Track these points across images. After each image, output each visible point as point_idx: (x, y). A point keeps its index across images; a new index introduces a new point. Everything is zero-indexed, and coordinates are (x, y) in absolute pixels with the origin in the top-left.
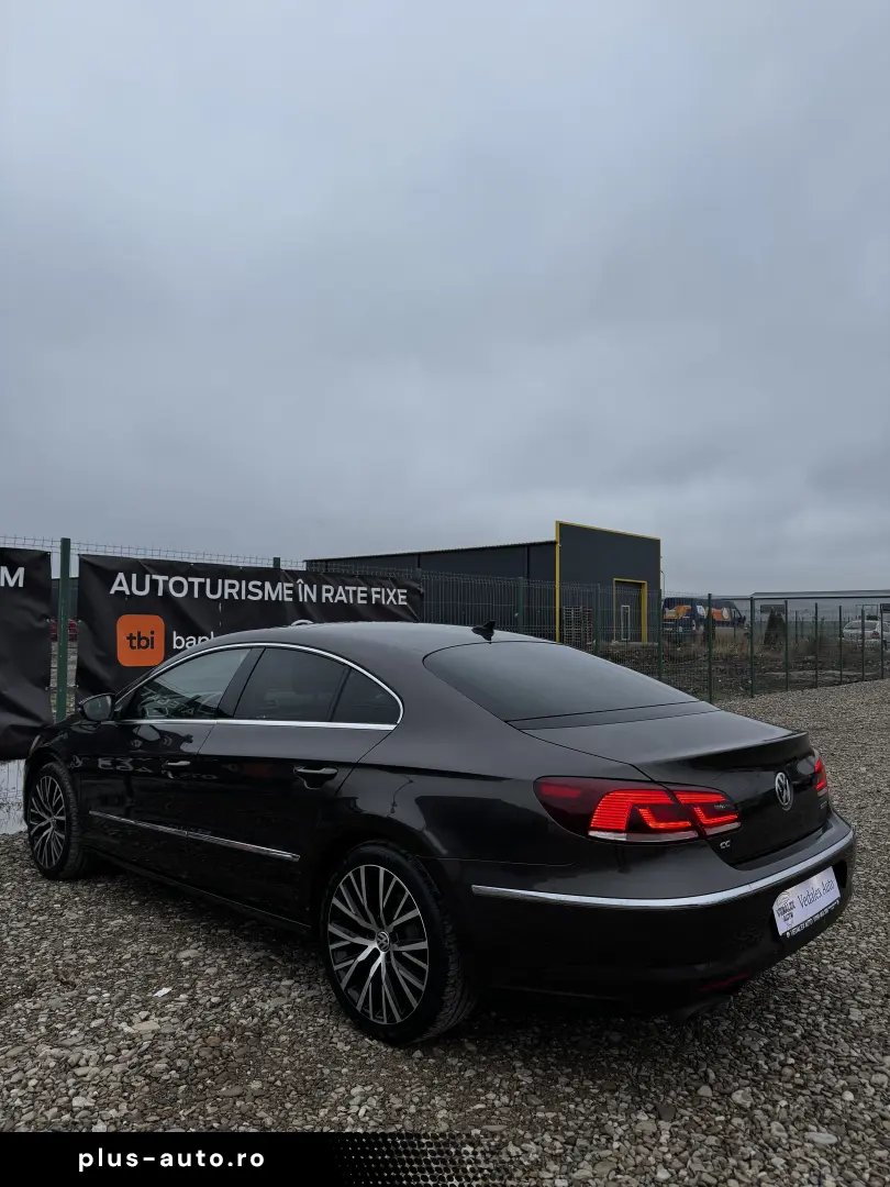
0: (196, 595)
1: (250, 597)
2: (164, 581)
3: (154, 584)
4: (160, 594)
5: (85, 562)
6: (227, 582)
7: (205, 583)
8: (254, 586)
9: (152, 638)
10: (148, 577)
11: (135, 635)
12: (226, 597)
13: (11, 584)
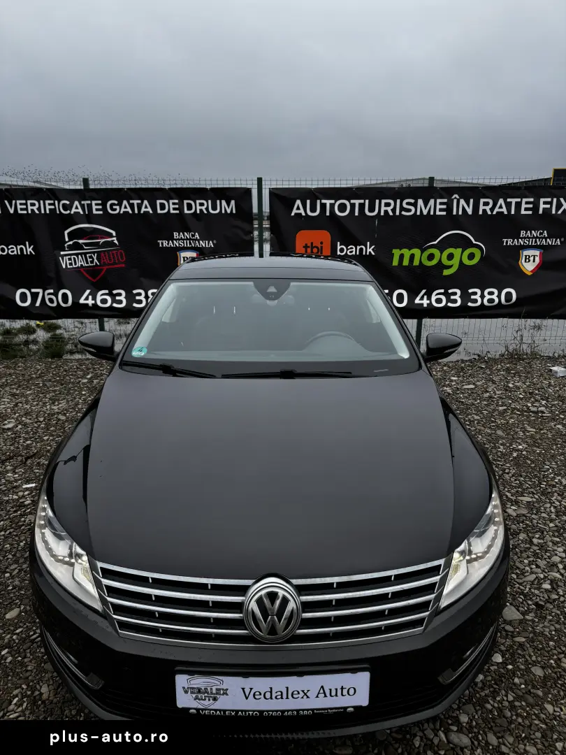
0: (357, 214)
1: (403, 213)
2: (331, 204)
3: (323, 206)
4: (328, 214)
5: (274, 194)
6: (383, 201)
7: (364, 204)
8: (408, 204)
9: (322, 247)
10: (318, 201)
11: (309, 245)
12: (382, 214)
13: (229, 211)
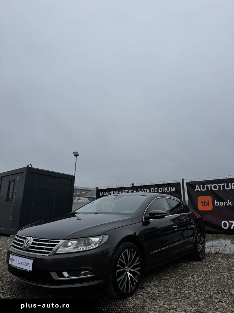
0: (222, 189)
2: (210, 186)
4: (209, 190)
5: (188, 184)
6: (232, 184)
7: (224, 185)
9: (208, 202)
10: (205, 185)
11: (203, 202)
12: (233, 188)
13: (173, 191)
